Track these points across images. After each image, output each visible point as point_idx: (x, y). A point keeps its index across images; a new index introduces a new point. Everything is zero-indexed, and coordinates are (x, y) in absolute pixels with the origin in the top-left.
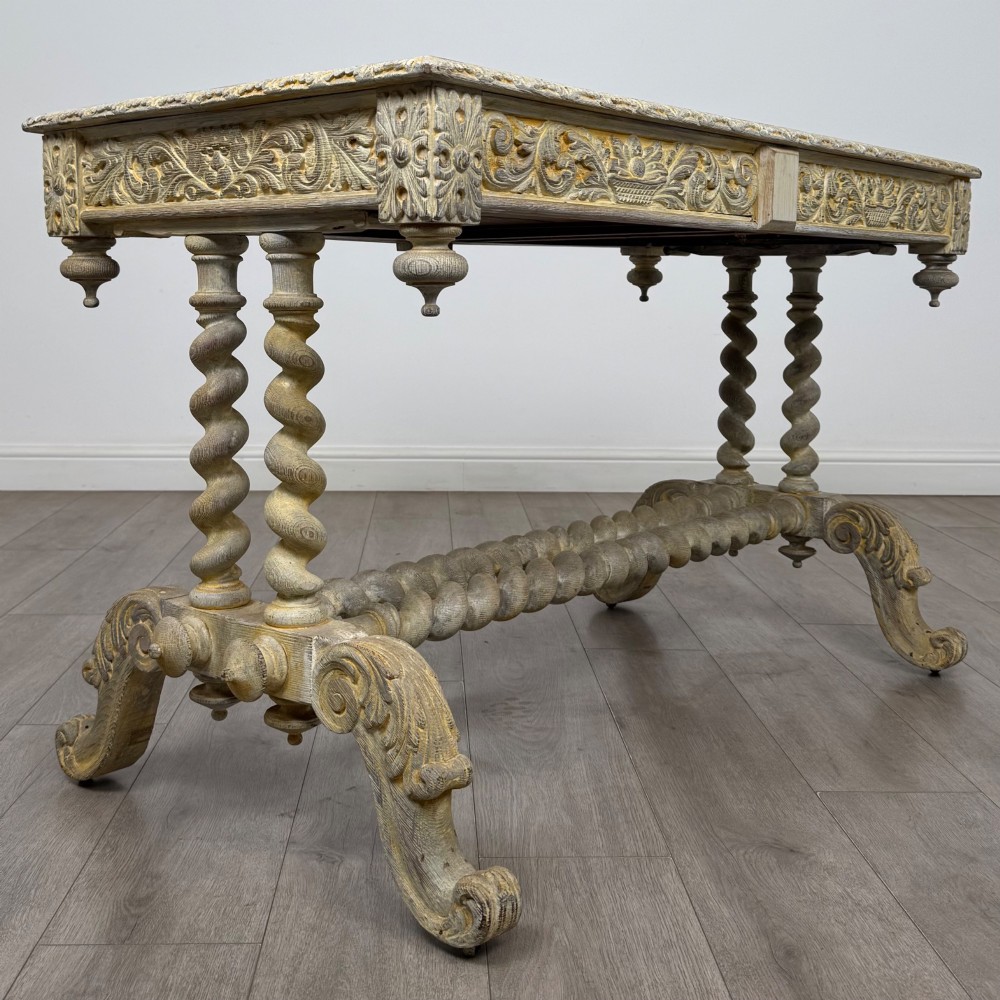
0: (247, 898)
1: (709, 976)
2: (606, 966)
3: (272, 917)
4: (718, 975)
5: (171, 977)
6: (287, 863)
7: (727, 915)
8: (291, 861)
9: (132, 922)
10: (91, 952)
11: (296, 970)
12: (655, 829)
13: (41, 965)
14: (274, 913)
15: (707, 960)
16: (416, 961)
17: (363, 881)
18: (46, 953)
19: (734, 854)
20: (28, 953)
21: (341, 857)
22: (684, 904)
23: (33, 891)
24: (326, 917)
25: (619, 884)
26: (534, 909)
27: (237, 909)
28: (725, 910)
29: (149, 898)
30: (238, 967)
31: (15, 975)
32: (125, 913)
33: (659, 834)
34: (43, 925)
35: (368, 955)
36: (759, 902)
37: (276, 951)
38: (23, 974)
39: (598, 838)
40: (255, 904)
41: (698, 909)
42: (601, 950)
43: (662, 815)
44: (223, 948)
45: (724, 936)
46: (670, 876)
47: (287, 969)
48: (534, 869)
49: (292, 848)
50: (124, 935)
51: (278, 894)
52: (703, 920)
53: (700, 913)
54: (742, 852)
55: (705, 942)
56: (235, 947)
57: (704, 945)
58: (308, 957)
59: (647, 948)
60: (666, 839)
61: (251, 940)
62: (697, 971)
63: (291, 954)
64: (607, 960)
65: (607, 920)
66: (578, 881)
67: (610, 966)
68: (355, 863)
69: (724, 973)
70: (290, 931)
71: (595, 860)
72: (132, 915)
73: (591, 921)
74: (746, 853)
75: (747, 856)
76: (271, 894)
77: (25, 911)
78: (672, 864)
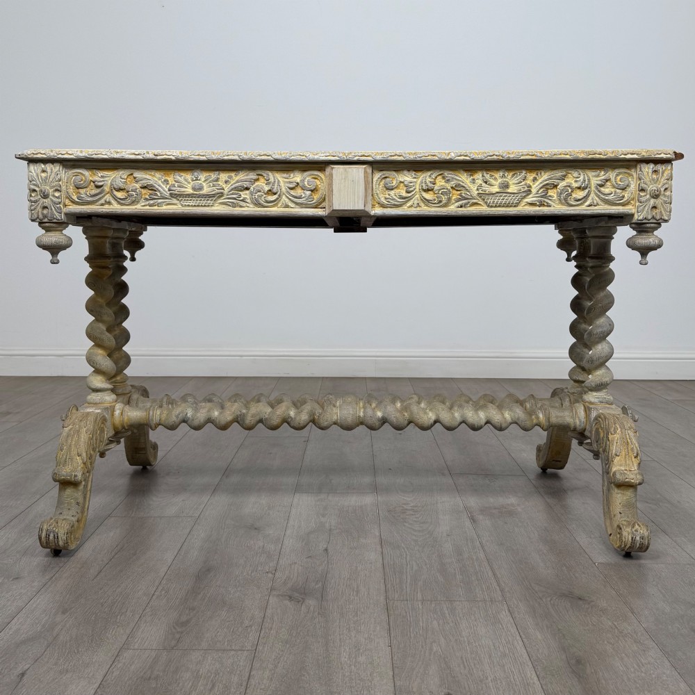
0: (247, 623)
1: (529, 675)
2: (465, 667)
3: (261, 635)
4: (534, 674)
5: (201, 670)
6: (270, 602)
7: (539, 637)
8: (273, 600)
9: (177, 636)
10: (154, 654)
11: (276, 667)
12: (495, 584)
13: (123, 661)
14: (263, 632)
15: (528, 665)
16: (349, 662)
17: (316, 613)
18: (127, 654)
19: (544, 600)
20: (116, 654)
21: (303, 599)
22: (514, 630)
23: (119, 617)
24: (294, 635)
25: (473, 618)
26: (421, 632)
27: (240, 629)
28: (538, 634)
29: (188, 621)
30: (241, 664)
31: (109, 666)
32: (174, 630)
33: (498, 588)
34: (125, 637)
35: (320, 658)
36: (559, 630)
37: (264, 655)
38: (113, 666)
39: (460, 589)
40: (251, 626)
41: (521, 633)
42: (461, 657)
43: (499, 576)
44: (233, 653)
45: (538, 650)
46: (504, 613)
47: (270, 666)
48: (421, 607)
49: (273, 593)
50: (173, 643)
51: (265, 620)
52: (524, 639)
53: (523, 636)
54: (549, 599)
55: (526, 653)
56: (240, 652)
57: (525, 655)
58: (284, 659)
59: (490, 657)
60: (502, 591)
61: (249, 648)
62: (521, 672)
63: (273, 657)
64: (466, 663)
65: (466, 639)
66: (447, 615)
67: (467, 668)
68: (311, 602)
69: (538, 673)
70: (273, 643)
71: (458, 602)
72: (178, 632)
73: (456, 640)
74: (551, 599)
75: (552, 602)
76: (261, 620)
77: (114, 628)
78: (505, 606)
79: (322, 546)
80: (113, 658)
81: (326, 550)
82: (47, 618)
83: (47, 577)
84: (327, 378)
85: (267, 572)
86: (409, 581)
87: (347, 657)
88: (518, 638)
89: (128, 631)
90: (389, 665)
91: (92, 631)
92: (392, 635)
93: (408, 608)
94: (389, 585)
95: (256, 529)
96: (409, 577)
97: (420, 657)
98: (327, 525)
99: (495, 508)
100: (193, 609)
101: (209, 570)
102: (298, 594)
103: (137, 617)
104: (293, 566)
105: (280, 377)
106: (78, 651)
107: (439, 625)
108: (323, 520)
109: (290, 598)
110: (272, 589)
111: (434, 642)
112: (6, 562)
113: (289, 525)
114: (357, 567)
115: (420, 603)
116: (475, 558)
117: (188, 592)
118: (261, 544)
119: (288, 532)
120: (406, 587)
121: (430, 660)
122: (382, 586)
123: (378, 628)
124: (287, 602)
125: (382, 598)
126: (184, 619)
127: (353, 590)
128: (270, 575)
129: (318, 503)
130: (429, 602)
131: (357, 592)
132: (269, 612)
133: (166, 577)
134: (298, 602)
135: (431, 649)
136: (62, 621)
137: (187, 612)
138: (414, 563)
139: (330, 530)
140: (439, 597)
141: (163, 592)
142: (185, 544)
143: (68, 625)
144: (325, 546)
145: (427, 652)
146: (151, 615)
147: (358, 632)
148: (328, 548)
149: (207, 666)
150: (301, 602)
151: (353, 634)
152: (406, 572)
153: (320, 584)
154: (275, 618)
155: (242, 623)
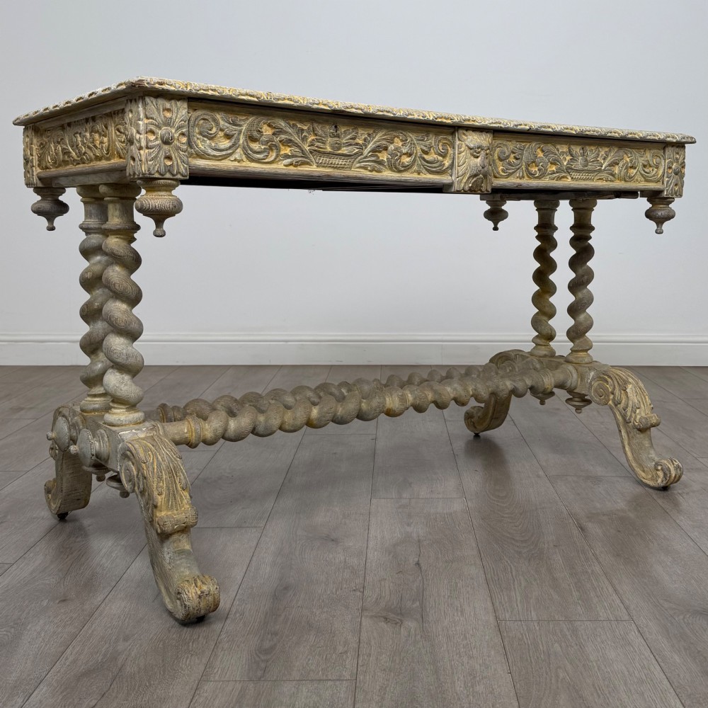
0: (340, 649)
1: (673, 704)
2: (599, 696)
3: (360, 662)
4: (679, 703)
5: (297, 703)
6: (364, 624)
7: (678, 661)
8: (366, 622)
9: (263, 665)
10: (239, 686)
11: (383, 698)
12: (618, 601)
13: (205, 695)
14: (361, 658)
15: (670, 693)
16: (465, 692)
17: (419, 637)
18: (208, 687)
19: (677, 619)
20: (195, 687)
21: (401, 621)
22: (647, 653)
23: (191, 644)
24: (397, 661)
25: (599, 639)
26: (542, 656)
27: (334, 656)
28: (676, 657)
29: (273, 648)
30: (342, 696)
31: (188, 702)
32: (257, 659)
33: (621, 605)
34: (202, 668)
35: (432, 688)
36: (699, 652)
37: (366, 685)
38: (194, 701)
39: (579, 607)
40: (346, 652)
41: (657, 657)
42: (593, 685)
43: (621, 592)
44: (330, 683)
45: (679, 675)
46: (633, 633)
47: (376, 698)
48: (537, 628)
49: (366, 613)
50: (259, 673)
51: (361, 645)
52: (662, 664)
53: (660, 660)
54: (681, 617)
55: (666, 680)
56: (338, 683)
57: (666, 682)
58: (390, 690)
59: (626, 684)
60: (627, 608)
61: (348, 677)
62: (664, 700)
63: (378, 687)
64: (599, 692)
65: (595, 664)
66: (569, 637)
67: (602, 697)
68: (411, 625)
69: (683, 701)
70: (374, 671)
71: (579, 623)
72: (262, 661)
73: (584, 665)
74: (684, 618)
75: (685, 620)
76: (356, 646)
77: (188, 657)
78: (633, 625)
79: (413, 559)
80: (192, 693)
81: (418, 564)
82: (107, 646)
83: (99, 599)
84: (386, 366)
85: (355, 590)
86: (519, 599)
87: (462, 686)
88: (654, 662)
89: (204, 661)
90: (512, 694)
91: (163, 661)
92: (510, 661)
93: (523, 630)
94: (498, 604)
95: (333, 540)
96: (518, 594)
97: (546, 685)
98: (414, 535)
99: (604, 515)
100: (276, 634)
101: (286, 588)
102: (394, 615)
103: (213, 644)
104: (383, 583)
105: (332, 366)
106: (150, 685)
107: (561, 647)
108: (408, 529)
109: (386, 619)
110: (363, 609)
111: (560, 667)
112: (47, 582)
113: (371, 536)
114: (456, 583)
115: (536, 624)
116: (590, 571)
117: (267, 614)
118: (342, 558)
119: (371, 544)
120: (517, 606)
121: (558, 688)
122: (489, 604)
123: (493, 653)
124: (383, 624)
125: (492, 619)
126: (267, 644)
127: (457, 610)
128: (358, 593)
129: (400, 510)
130: (546, 623)
131: (462, 612)
132: (364, 636)
133: (237, 597)
134: (396, 624)
135: (557, 676)
136: (125, 650)
137: (269, 636)
138: (522, 578)
139: (419, 541)
140: (557, 617)
141: (238, 615)
142: (254, 558)
143: (133, 654)
144: (416, 559)
145: (553, 679)
146: (228, 642)
147: (471, 657)
148: (420, 562)
149: (303, 700)
150: (399, 623)
151: (465, 659)
152: (514, 588)
153: (418, 603)
154: (373, 643)
155: (335, 649)
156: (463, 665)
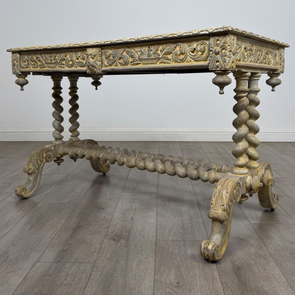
0: (93, 250)
1: (215, 274)
2: (187, 271)
3: (99, 256)
4: (217, 274)
5: (70, 271)
8: (106, 241)
9: (61, 256)
10: (50, 264)
11: (103, 270)
12: (205, 233)
13: (36, 267)
14: (99, 254)
16: (136, 268)
17: (124, 246)
20: (33, 264)
21: (119, 240)
23: (37, 248)
24: (113, 256)
25: (193, 249)
26: (169, 254)
27: (90, 253)
29: (67, 250)
30: (88, 269)
32: (60, 254)
33: (206, 235)
34: (38, 257)
35: (123, 266)
37: (98, 265)
38: (31, 270)
39: (189, 236)
40: (94, 252)
42: (186, 266)
43: (207, 230)
44: (85, 264)
47: (101, 270)
48: (171, 244)
49: (106, 237)
50: (59, 259)
51: (101, 249)
56: (88, 264)
58: (107, 267)
61: (92, 262)
62: (212, 273)
63: (102, 266)
64: (187, 269)
65: (189, 258)
66: (182, 247)
67: (188, 271)
68: (123, 241)
69: (219, 273)
70: (103, 259)
71: (187, 242)
73: (185, 258)
76: (99, 250)
77: (34, 253)
80: (32, 266)
81: (132, 218)
82: (5, 248)
86: (167, 232)
87: (135, 266)
89: (40, 254)
90: (153, 269)
91: (24, 254)
92: (156, 256)
93: (165, 244)
94: (158, 234)
95: (102, 209)
96: (167, 230)
97: (167, 266)
98: (134, 207)
100: (70, 244)
101: (79, 227)
102: (117, 238)
103: (45, 248)
104: (117, 225)
105: (122, 141)
107: (178, 251)
108: (133, 204)
109: (114, 239)
110: (106, 235)
111: (175, 259)
113: (117, 207)
114: (145, 226)
115: (171, 242)
116: (197, 221)
117: (69, 237)
118: (104, 215)
119: (117, 210)
120: (166, 234)
121: (172, 267)
122: (155, 234)
123: (151, 253)
124: (112, 241)
125: (154, 240)
126: (65, 249)
127: (142, 236)
128: (106, 229)
129: (132, 197)
130: (175, 241)
131: (144, 237)
132: (103, 246)
133: (60, 230)
134: (117, 241)
135: (173, 262)
136: (12, 250)
137: (67, 245)
138: (171, 224)
139: (135, 209)
140: (179, 239)
141: (58, 237)
142: (70, 215)
144: (132, 216)
145: (171, 264)
146: (51, 247)
147: (141, 255)
148: (134, 217)
149: (73, 270)
150: (118, 241)
151: (139, 256)
152: (166, 228)
153: (128, 233)
154: (106, 249)
155: (91, 251)
156: (138, 258)
